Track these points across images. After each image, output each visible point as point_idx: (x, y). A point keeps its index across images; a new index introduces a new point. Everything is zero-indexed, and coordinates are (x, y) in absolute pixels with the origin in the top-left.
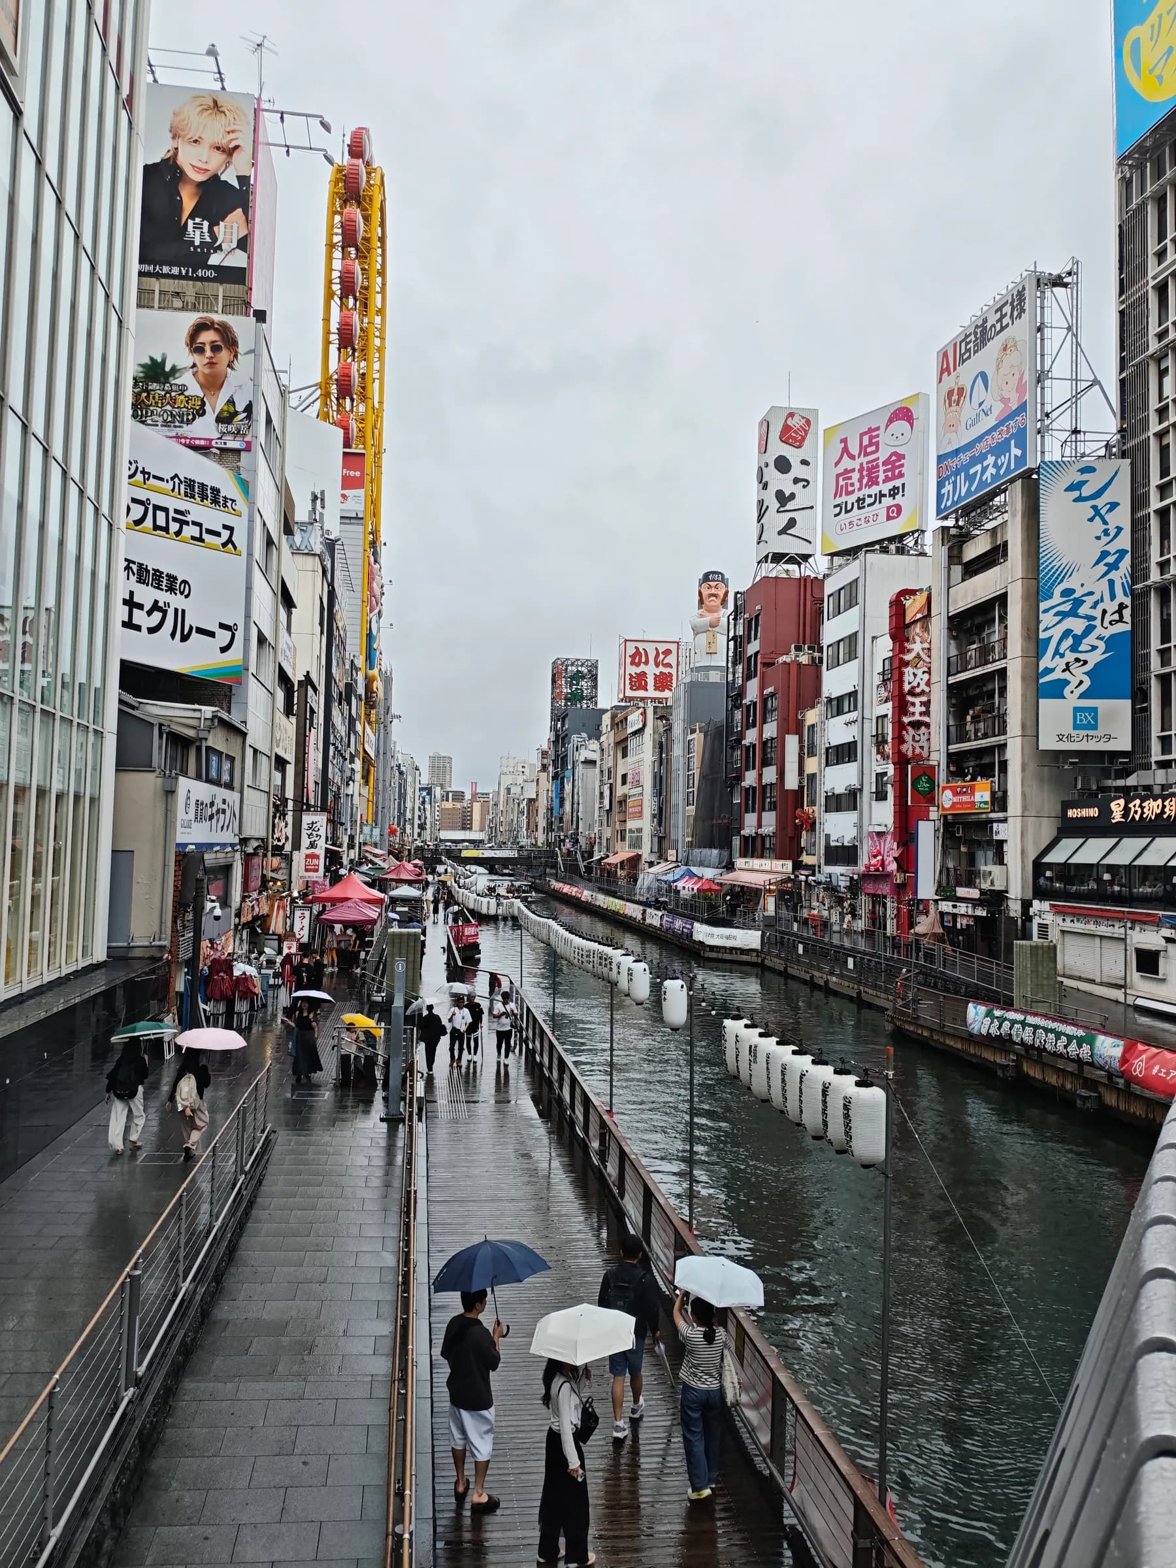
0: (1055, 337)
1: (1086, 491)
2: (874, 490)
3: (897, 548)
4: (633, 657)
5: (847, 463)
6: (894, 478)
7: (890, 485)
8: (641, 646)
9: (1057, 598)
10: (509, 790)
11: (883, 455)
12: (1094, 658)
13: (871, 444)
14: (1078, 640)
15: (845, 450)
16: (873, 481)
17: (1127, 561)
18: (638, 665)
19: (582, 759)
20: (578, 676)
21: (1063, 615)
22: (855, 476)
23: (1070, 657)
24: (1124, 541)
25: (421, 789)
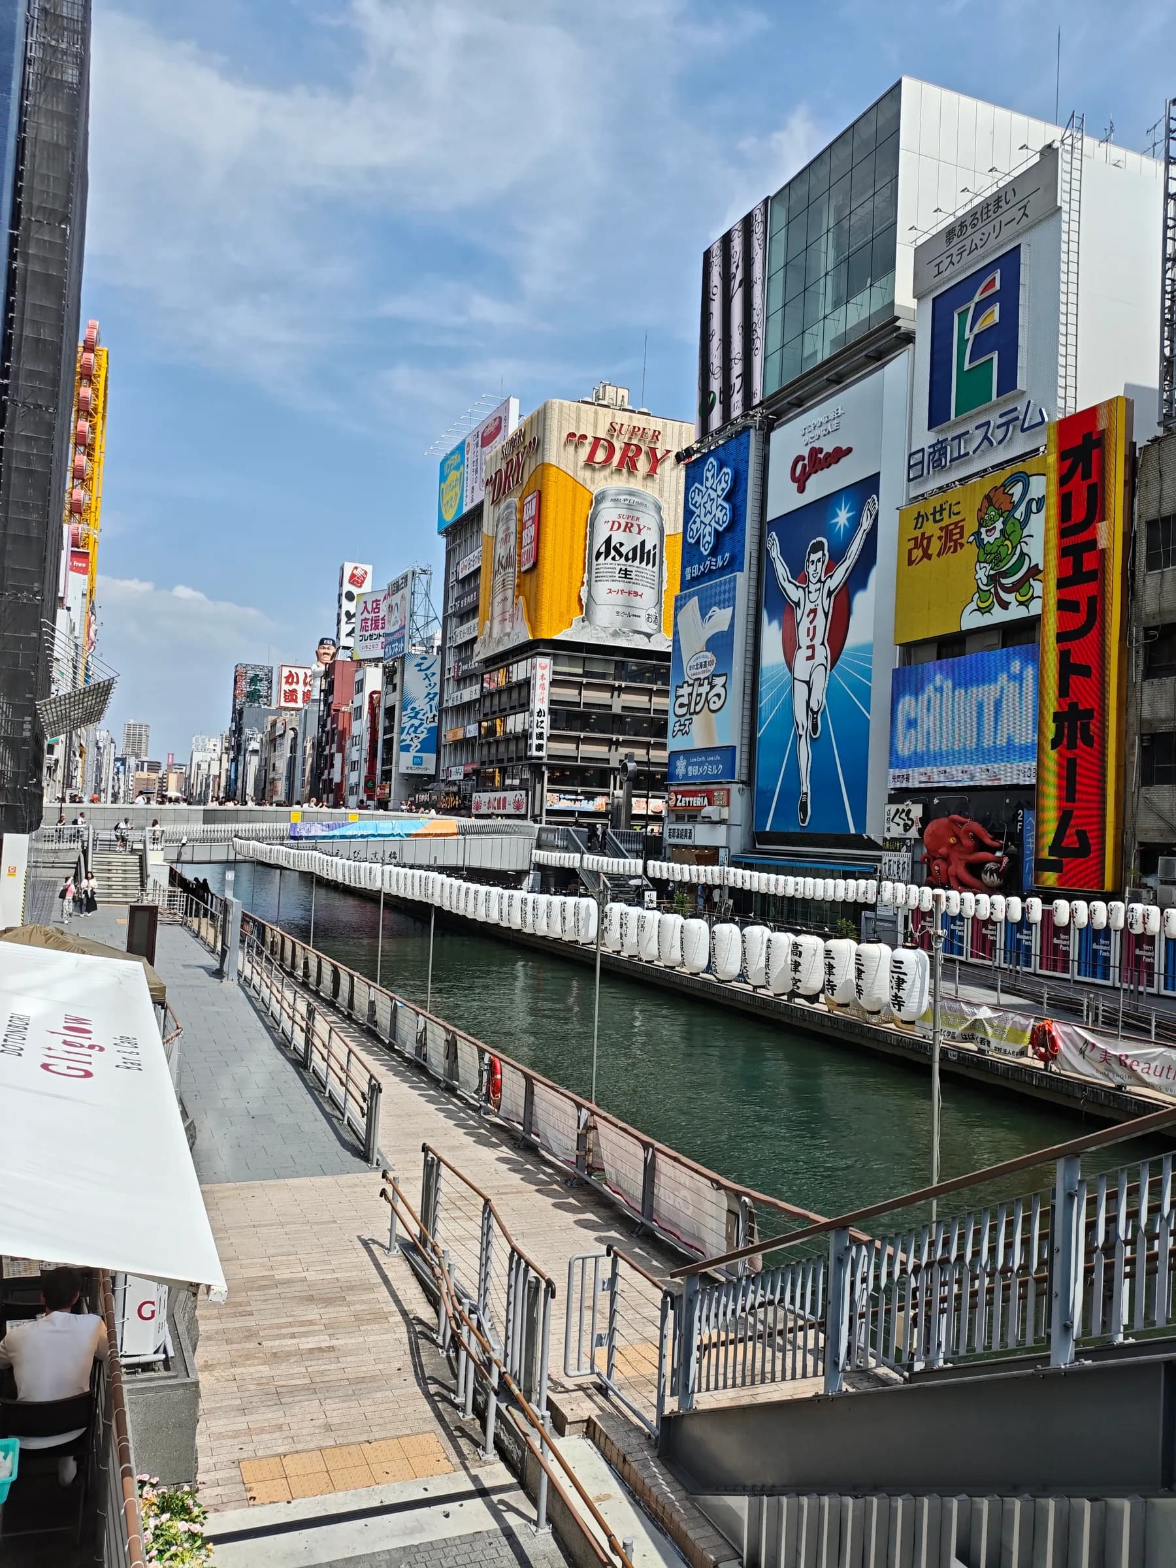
0: (419, 598)
1: (423, 667)
2: (377, 632)
4: (287, 678)
5: (366, 615)
8: (294, 670)
9: (409, 711)
10: (199, 766)
12: (423, 736)
14: (417, 728)
15: (366, 608)
16: (377, 628)
17: (437, 698)
18: (291, 684)
19: (250, 748)
20: (255, 680)
21: (411, 718)
23: (413, 735)
24: (437, 689)
25: (116, 760)
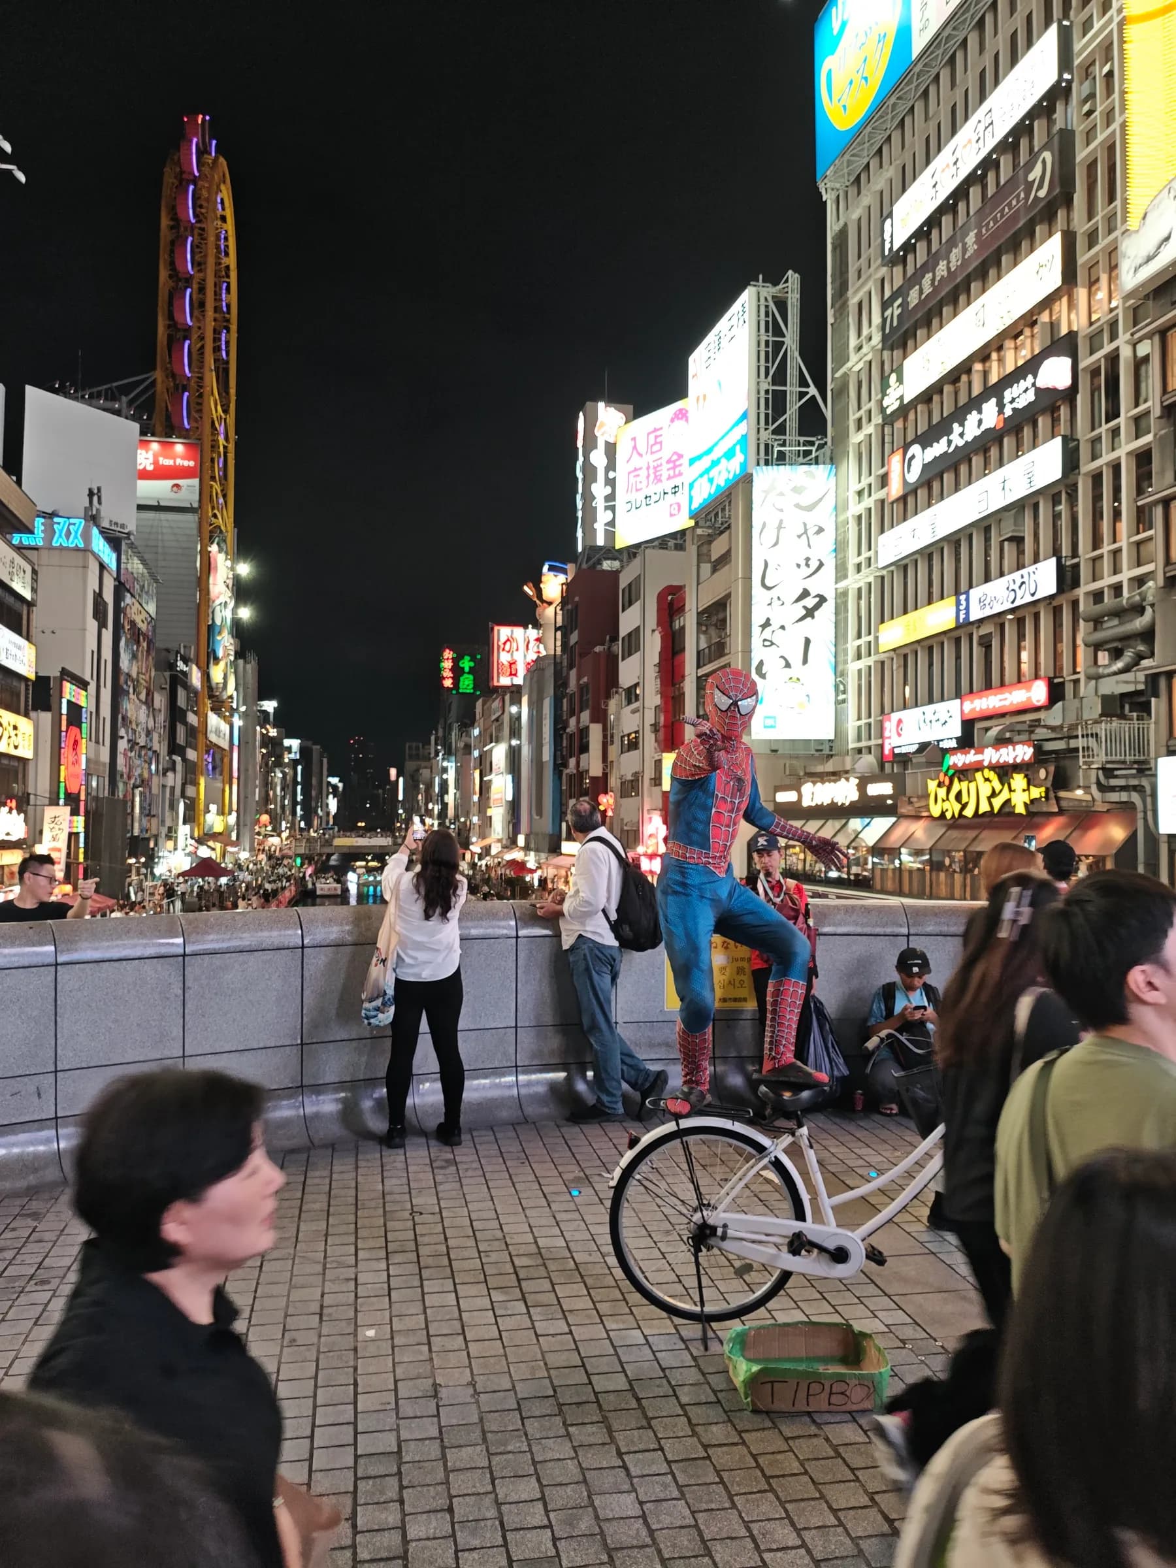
2: (659, 488)
3: (676, 545)
4: (504, 644)
6: (675, 476)
7: (672, 483)
11: (666, 454)
13: (656, 443)
15: (635, 448)
16: (658, 479)
18: (508, 652)
22: (643, 473)
